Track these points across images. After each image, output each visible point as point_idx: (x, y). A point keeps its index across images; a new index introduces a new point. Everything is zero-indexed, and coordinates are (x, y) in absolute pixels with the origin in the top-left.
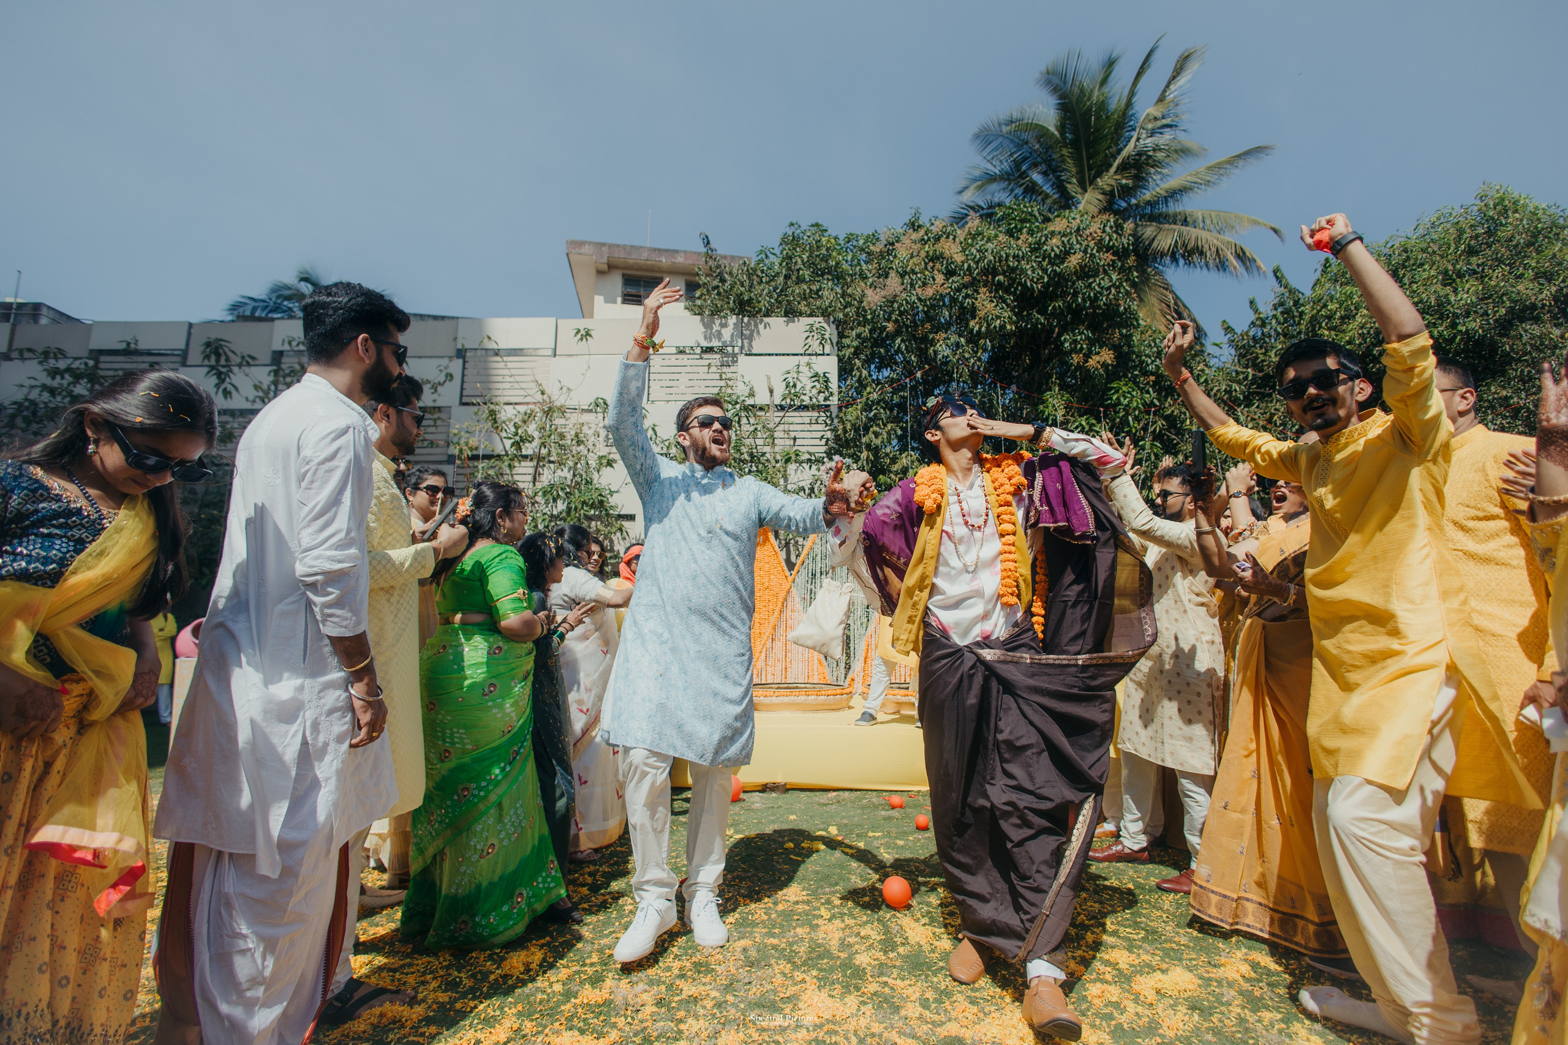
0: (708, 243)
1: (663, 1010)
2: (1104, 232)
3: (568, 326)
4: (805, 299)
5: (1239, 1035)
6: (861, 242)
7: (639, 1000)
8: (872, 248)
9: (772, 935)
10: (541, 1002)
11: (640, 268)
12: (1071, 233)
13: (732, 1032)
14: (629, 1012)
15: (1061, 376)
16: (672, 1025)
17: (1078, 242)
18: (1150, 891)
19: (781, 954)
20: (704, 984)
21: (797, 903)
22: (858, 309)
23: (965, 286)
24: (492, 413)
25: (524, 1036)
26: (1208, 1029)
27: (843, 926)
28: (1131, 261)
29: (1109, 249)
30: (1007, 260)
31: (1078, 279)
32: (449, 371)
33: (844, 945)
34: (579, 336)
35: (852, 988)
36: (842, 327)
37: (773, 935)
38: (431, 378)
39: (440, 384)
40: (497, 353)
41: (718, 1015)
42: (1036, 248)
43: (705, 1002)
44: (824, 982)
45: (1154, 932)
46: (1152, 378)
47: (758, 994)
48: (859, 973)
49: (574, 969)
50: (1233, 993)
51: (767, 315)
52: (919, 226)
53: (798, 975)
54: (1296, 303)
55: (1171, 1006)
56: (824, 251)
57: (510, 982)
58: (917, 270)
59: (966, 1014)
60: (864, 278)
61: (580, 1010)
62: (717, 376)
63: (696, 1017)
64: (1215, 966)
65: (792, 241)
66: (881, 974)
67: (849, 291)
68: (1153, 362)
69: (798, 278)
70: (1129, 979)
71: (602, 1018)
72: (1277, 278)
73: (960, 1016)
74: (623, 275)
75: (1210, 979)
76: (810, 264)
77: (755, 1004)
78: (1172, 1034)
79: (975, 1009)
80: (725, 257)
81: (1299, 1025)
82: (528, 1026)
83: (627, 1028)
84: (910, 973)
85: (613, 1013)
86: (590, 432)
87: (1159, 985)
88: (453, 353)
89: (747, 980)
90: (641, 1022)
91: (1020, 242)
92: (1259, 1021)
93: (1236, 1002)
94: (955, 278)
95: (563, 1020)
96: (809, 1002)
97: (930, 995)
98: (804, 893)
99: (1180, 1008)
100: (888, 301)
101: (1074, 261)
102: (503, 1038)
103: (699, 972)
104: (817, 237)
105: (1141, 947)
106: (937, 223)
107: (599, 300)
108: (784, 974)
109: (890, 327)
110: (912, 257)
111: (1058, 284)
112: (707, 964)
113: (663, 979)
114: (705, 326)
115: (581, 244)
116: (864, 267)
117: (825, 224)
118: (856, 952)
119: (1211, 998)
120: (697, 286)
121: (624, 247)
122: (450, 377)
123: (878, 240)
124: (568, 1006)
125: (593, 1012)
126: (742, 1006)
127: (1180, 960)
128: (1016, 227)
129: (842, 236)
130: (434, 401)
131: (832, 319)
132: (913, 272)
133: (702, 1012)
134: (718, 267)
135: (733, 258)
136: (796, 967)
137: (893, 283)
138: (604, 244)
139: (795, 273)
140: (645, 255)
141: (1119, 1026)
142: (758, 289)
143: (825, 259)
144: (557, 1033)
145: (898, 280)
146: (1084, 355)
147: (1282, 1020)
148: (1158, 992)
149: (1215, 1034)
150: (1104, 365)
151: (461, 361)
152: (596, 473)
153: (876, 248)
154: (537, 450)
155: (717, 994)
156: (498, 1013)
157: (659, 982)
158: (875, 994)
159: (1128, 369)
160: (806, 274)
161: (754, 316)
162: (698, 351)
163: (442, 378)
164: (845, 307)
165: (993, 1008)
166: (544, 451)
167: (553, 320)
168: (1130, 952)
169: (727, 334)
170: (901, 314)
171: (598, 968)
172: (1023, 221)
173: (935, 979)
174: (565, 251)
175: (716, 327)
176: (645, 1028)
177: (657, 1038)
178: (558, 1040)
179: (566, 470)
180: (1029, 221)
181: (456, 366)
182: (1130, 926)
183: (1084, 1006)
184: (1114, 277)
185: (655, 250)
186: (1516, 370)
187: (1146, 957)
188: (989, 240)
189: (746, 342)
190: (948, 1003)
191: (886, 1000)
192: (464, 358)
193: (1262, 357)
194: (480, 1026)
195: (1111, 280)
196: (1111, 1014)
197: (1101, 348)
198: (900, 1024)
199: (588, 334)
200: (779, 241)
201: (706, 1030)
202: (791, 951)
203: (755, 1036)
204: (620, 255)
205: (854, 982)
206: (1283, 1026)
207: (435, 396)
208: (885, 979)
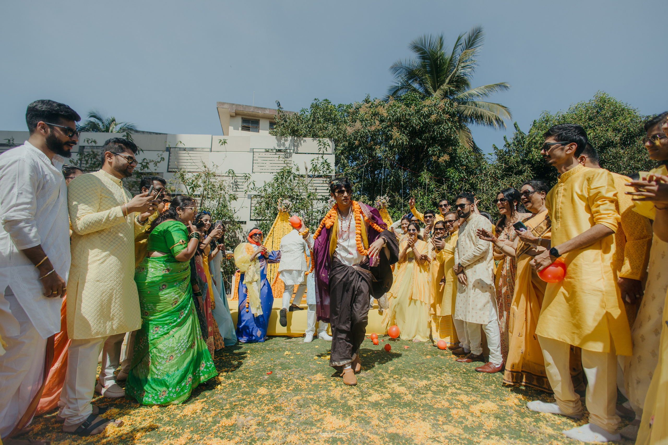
0: (279, 105)
1: (260, 427)
2: (445, 106)
3: (217, 138)
4: (321, 130)
5: (518, 428)
6: (345, 108)
7: (249, 423)
8: (349, 110)
9: (309, 394)
10: (202, 426)
11: (249, 115)
12: (432, 106)
13: (293, 435)
14: (244, 429)
15: (428, 166)
16: (265, 433)
17: (435, 109)
18: (473, 372)
19: (314, 402)
20: (279, 416)
21: (320, 381)
22: (344, 135)
23: (388, 126)
24: (182, 175)
25: (194, 441)
26: (504, 426)
27: (341, 389)
28: (456, 119)
29: (447, 113)
30: (405, 116)
31: (435, 125)
32: (162, 156)
33: (342, 397)
34: (221, 143)
35: (347, 415)
36: (337, 142)
37: (311, 394)
38: (154, 160)
39: (158, 162)
40: (185, 149)
41: (286, 428)
42: (418, 112)
43: (280, 423)
44: (334, 413)
45: (476, 388)
46: (465, 167)
47: (305, 419)
48: (350, 408)
49: (218, 411)
50: (512, 411)
51: (305, 136)
52: (369, 102)
53: (323, 410)
54: (523, 137)
55: (487, 417)
56: (329, 111)
57: (187, 418)
58: (368, 119)
59: (399, 423)
60: (345, 122)
61: (221, 429)
62: (283, 162)
63: (276, 430)
64: (503, 401)
65: (315, 107)
66: (360, 408)
67: (340, 127)
68: (465, 160)
69: (318, 121)
70: (468, 407)
71: (231, 432)
72: (515, 127)
73: (396, 424)
74: (242, 118)
75: (502, 406)
76: (323, 116)
77: (303, 423)
78: (489, 429)
79: (403, 421)
80: (287, 112)
81: (542, 423)
82: (196, 437)
83: (244, 436)
84: (372, 408)
85: (237, 429)
86: (226, 185)
87: (481, 409)
88: (165, 149)
89: (299, 413)
90: (250, 433)
91: (411, 109)
92: (525, 422)
93: (514, 414)
94: (384, 123)
95: (213, 433)
96: (328, 421)
97: (382, 416)
98: (323, 377)
99: (491, 417)
100: (356, 132)
101: (433, 117)
102: (183, 442)
103: (277, 410)
104: (326, 105)
105: (471, 394)
106: (377, 100)
107: (231, 128)
108: (316, 410)
109: (357, 143)
110: (366, 113)
111: (426, 127)
112: (281, 407)
113: (260, 414)
114: (278, 140)
115: (224, 104)
116: (346, 118)
117: (330, 100)
118: (348, 400)
119: (503, 413)
120: (275, 124)
121: (243, 106)
122: (163, 159)
123: (352, 107)
124: (215, 427)
125: (227, 429)
126: (298, 424)
127: (489, 399)
128: (410, 103)
129: (337, 105)
130: (155, 170)
131: (333, 139)
132: (366, 120)
133: (279, 427)
134: (284, 115)
135: (290, 112)
136: (321, 407)
137: (358, 125)
138: (234, 104)
139: (317, 119)
140: (252, 110)
141: (466, 426)
142: (301, 126)
143: (330, 114)
144: (210, 439)
145: (360, 123)
146: (437, 156)
147: (534, 421)
148: (481, 411)
149: (507, 428)
150: (445, 161)
151: (168, 153)
152: (229, 203)
153: (351, 110)
154: (202, 193)
155: (286, 419)
156: (181, 431)
157: (258, 416)
158: (358, 417)
159: (455, 163)
160: (322, 120)
161: (299, 137)
162: (275, 151)
163: (159, 160)
164: (338, 134)
165: (410, 421)
166: (205, 193)
167: (211, 136)
168: (468, 396)
169: (287, 144)
170: (361, 137)
171: (230, 411)
172: (413, 100)
173: (384, 410)
174: (216, 107)
175: (283, 141)
176: (252, 435)
177: (258, 440)
178: (210, 442)
179: (215, 201)
180: (415, 100)
181: (166, 155)
182: (466, 386)
183: (450, 418)
184: (450, 125)
185: (256, 107)
186: (607, 166)
187: (474, 398)
188: (398, 108)
189: (295, 148)
190: (390, 419)
191: (363, 419)
192: (169, 151)
193: (508, 159)
194: (172, 438)
195: (448, 126)
196: (462, 421)
197: (444, 154)
198: (370, 429)
199: (225, 142)
200: (310, 106)
201: (281, 435)
202: (319, 400)
203: (304, 436)
204: (241, 109)
205: (348, 412)
206: (535, 423)
207: (156, 168)
208: (362, 410)
